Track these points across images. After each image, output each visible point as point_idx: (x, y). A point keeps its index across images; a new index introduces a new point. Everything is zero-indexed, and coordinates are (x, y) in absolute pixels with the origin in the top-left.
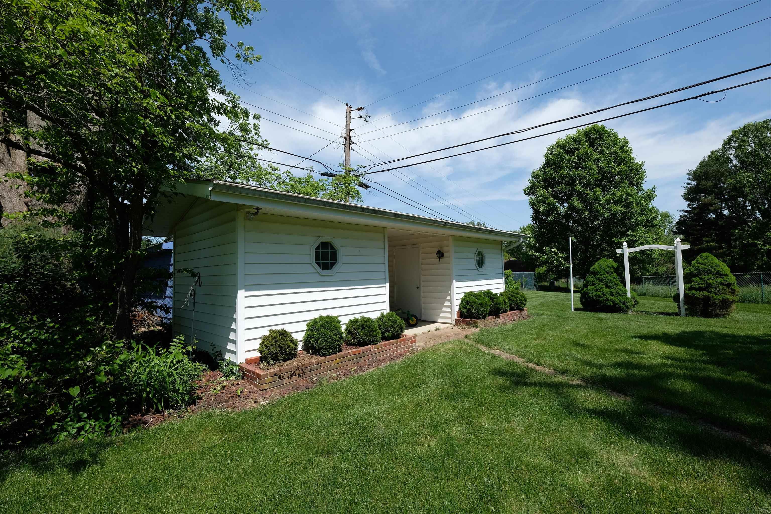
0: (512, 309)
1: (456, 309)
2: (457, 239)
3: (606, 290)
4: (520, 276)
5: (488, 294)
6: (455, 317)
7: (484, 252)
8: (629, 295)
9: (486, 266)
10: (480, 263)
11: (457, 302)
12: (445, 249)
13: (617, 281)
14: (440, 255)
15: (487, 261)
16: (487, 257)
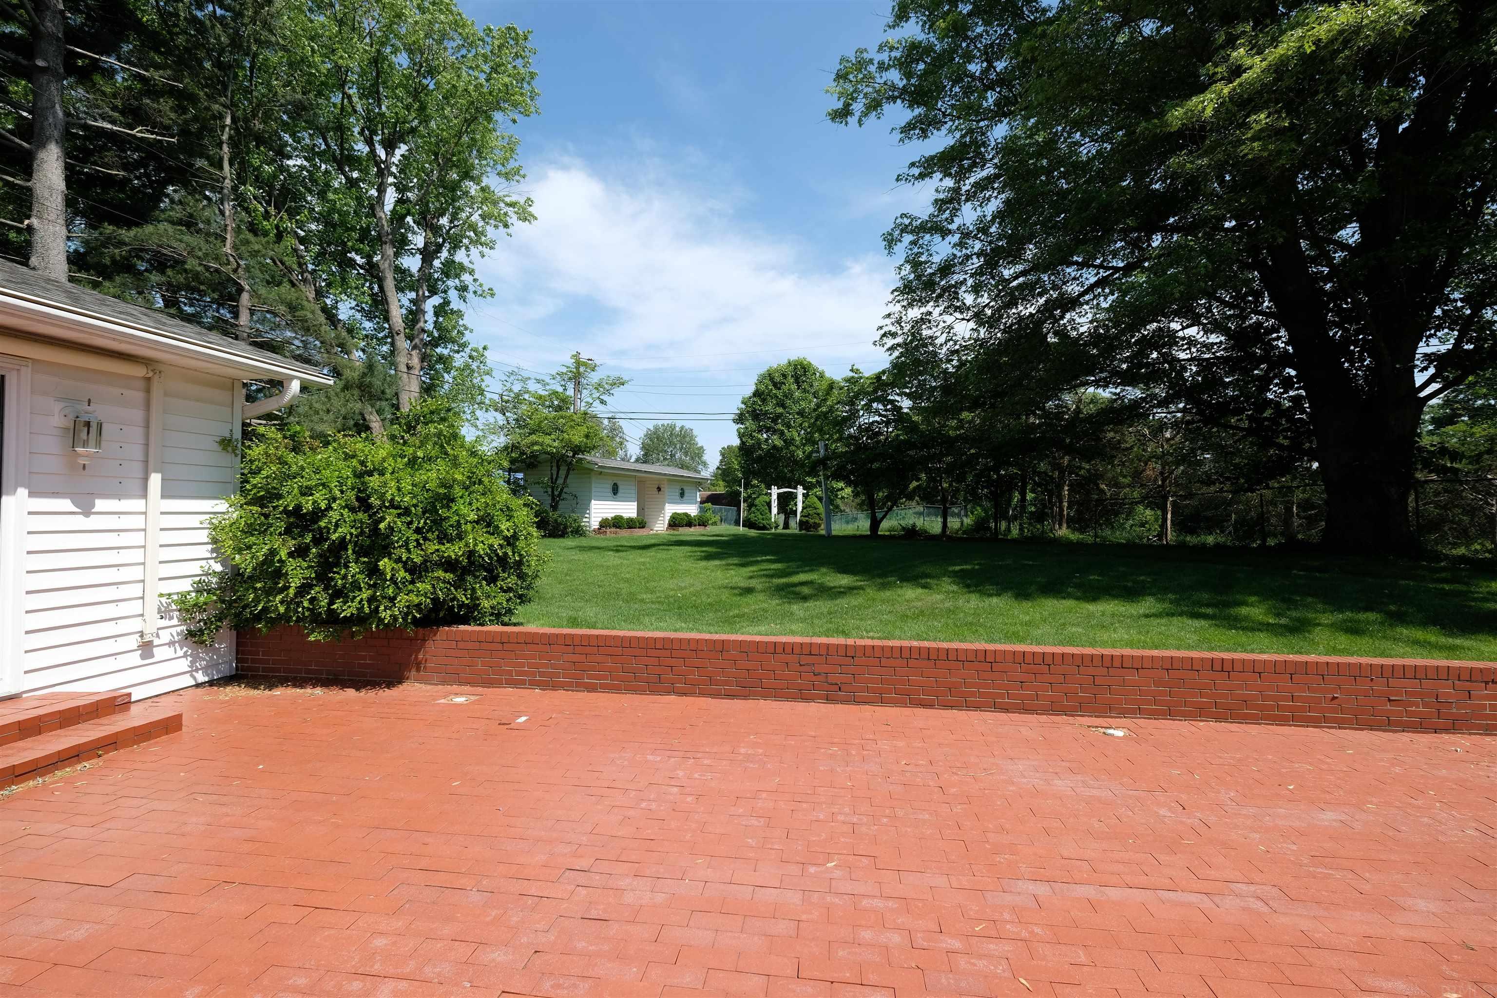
0: (699, 525)
1: (667, 522)
2: (669, 480)
3: (760, 516)
4: (721, 510)
5: (686, 515)
6: (666, 526)
7: (685, 488)
8: (773, 520)
9: (685, 498)
10: (682, 495)
11: (667, 518)
12: (662, 486)
13: (767, 511)
14: (659, 489)
15: (686, 494)
16: (686, 491)
